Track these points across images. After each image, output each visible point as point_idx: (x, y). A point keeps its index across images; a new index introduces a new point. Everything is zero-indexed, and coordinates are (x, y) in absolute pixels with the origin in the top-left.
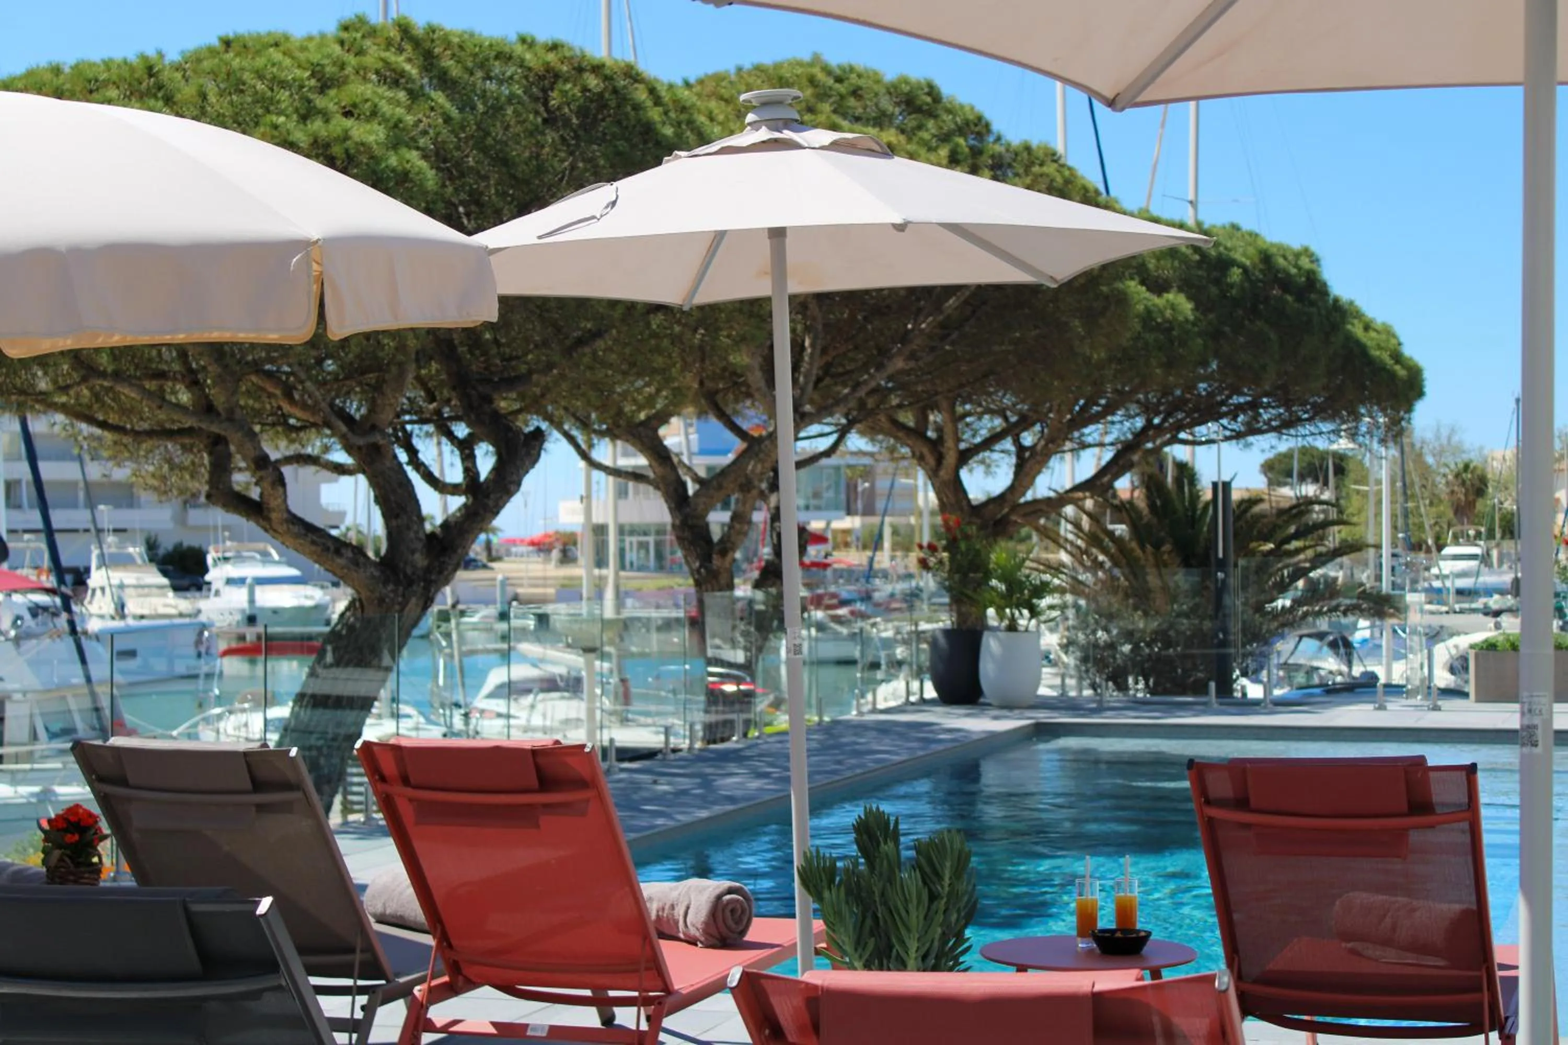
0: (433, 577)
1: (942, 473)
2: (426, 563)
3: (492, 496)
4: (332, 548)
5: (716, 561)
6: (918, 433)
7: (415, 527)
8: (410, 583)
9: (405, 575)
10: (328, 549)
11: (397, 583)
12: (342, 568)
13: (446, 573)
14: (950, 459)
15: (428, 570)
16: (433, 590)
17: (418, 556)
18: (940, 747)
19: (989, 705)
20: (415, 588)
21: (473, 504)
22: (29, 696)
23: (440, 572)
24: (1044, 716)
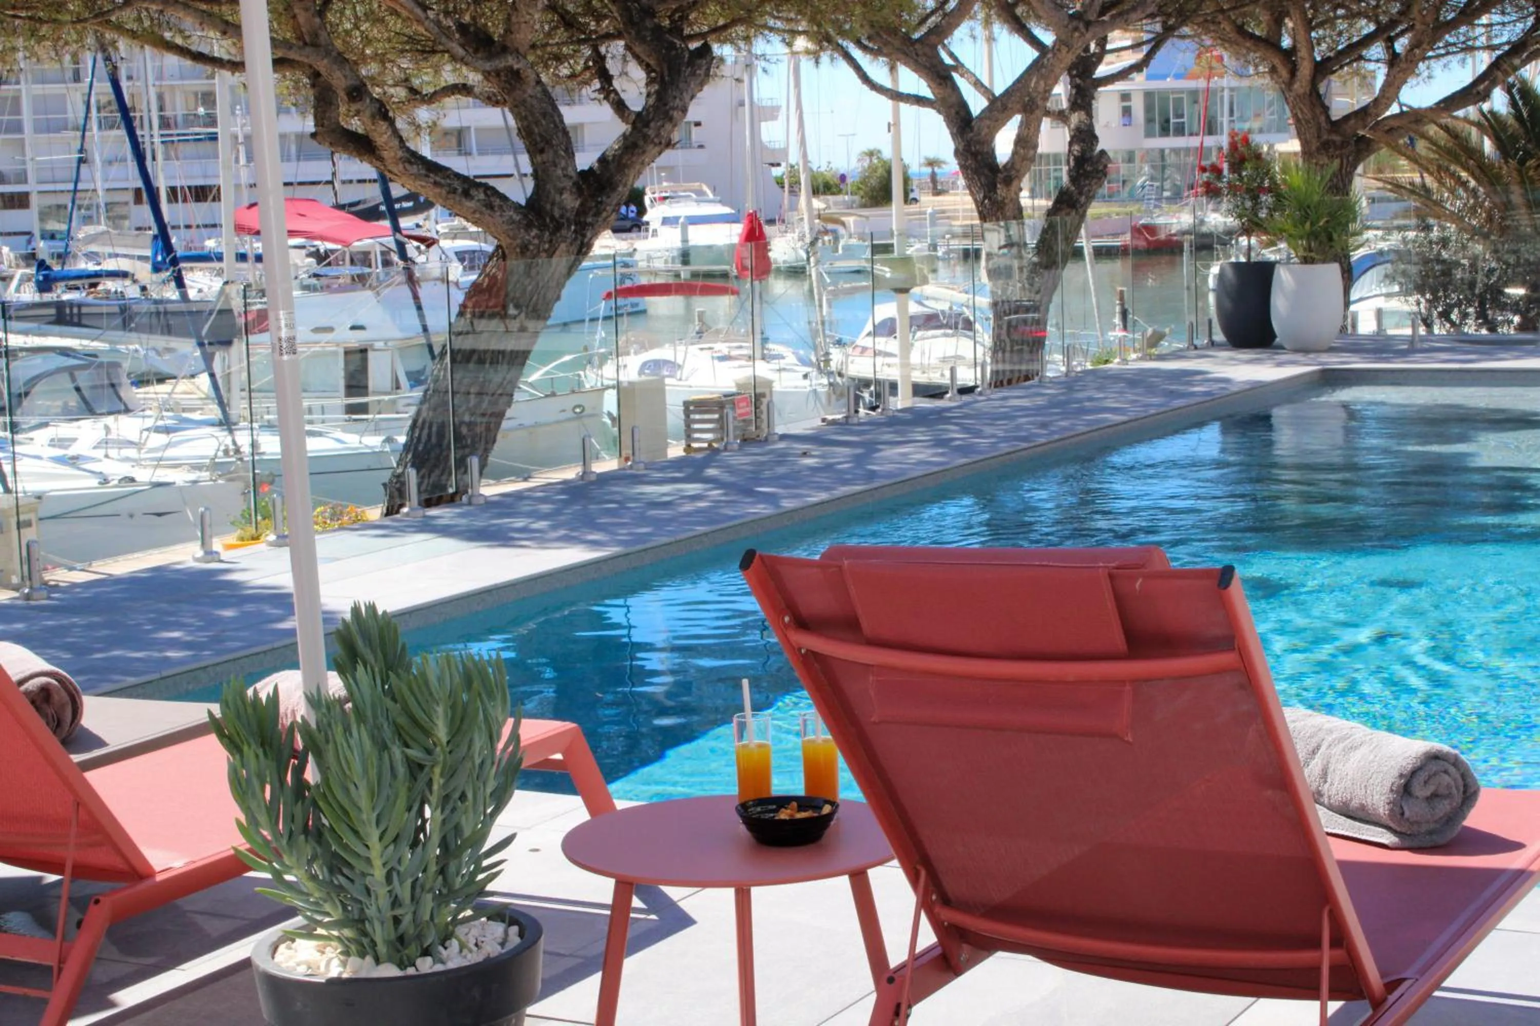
0: (589, 220)
1: (1296, 86)
2: (577, 204)
3: (652, 125)
4: (460, 190)
5: (1001, 191)
6: (1271, 43)
7: (563, 163)
8: (558, 227)
9: (553, 218)
10: (454, 191)
11: (543, 227)
12: (474, 212)
13: (604, 214)
14: (1305, 71)
15: (582, 212)
16: (589, 234)
17: (567, 197)
18: (1192, 401)
19: (1282, 348)
20: (564, 232)
21: (631, 133)
22: (390, 344)
23: (598, 214)
24: (1335, 361)
